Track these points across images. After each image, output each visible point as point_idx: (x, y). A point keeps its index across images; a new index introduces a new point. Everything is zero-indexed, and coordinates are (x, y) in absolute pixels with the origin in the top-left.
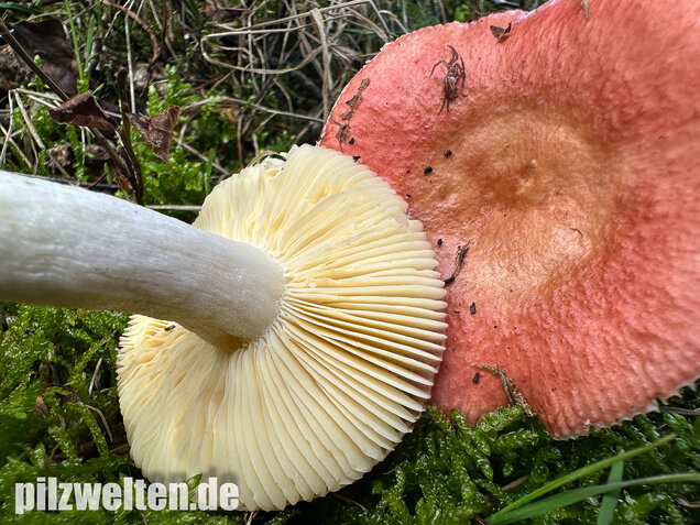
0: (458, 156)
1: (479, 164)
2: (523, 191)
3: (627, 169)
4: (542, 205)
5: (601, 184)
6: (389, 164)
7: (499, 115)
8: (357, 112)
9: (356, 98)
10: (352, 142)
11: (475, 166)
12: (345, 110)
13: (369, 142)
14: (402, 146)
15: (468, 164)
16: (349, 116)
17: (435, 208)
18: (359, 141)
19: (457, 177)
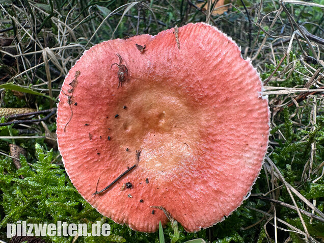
0: (130, 109)
1: (140, 112)
2: (161, 125)
3: (203, 119)
4: (170, 131)
5: (193, 124)
6: (97, 114)
7: (146, 89)
8: (76, 89)
9: (74, 81)
10: (76, 104)
11: (138, 112)
12: (69, 88)
13: (84, 104)
14: (102, 105)
15: (135, 112)
16: (72, 91)
17: (122, 133)
18: (79, 104)
19: (130, 118)
